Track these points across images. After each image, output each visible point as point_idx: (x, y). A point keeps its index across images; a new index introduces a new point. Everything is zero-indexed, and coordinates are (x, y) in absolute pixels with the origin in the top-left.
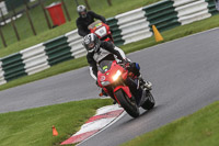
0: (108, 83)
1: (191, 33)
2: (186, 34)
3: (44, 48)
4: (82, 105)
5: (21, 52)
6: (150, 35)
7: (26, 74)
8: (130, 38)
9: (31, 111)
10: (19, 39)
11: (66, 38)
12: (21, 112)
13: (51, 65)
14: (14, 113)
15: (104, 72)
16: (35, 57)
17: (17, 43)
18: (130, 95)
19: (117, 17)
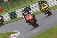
0: (28, 19)
4: (7, 34)
15: (27, 17)
18: (34, 22)
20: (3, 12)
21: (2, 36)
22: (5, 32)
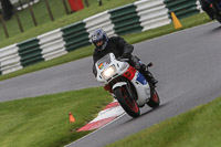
6: (169, 22)
7: (43, 59)
9: (48, 97)
10: (36, 24)
13: (69, 51)
14: (31, 99)
16: (52, 43)
17: (34, 28)
21: (81, 102)
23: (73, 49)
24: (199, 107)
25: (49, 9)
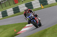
1: (51, 6)
2: (50, 7)
3: (13, 9)
4: (22, 24)
5: (6, 10)
6: (40, 7)
7: (8, 16)
8: (35, 7)
9: (9, 25)
10: (6, 7)
11: (18, 7)
12: (6, 25)
14: (4, 25)
16: (10, 11)
19: (32, 2)
20: (19, 2)
22: (21, 23)
23: (15, 13)
24: (48, 28)
25: (9, 3)
